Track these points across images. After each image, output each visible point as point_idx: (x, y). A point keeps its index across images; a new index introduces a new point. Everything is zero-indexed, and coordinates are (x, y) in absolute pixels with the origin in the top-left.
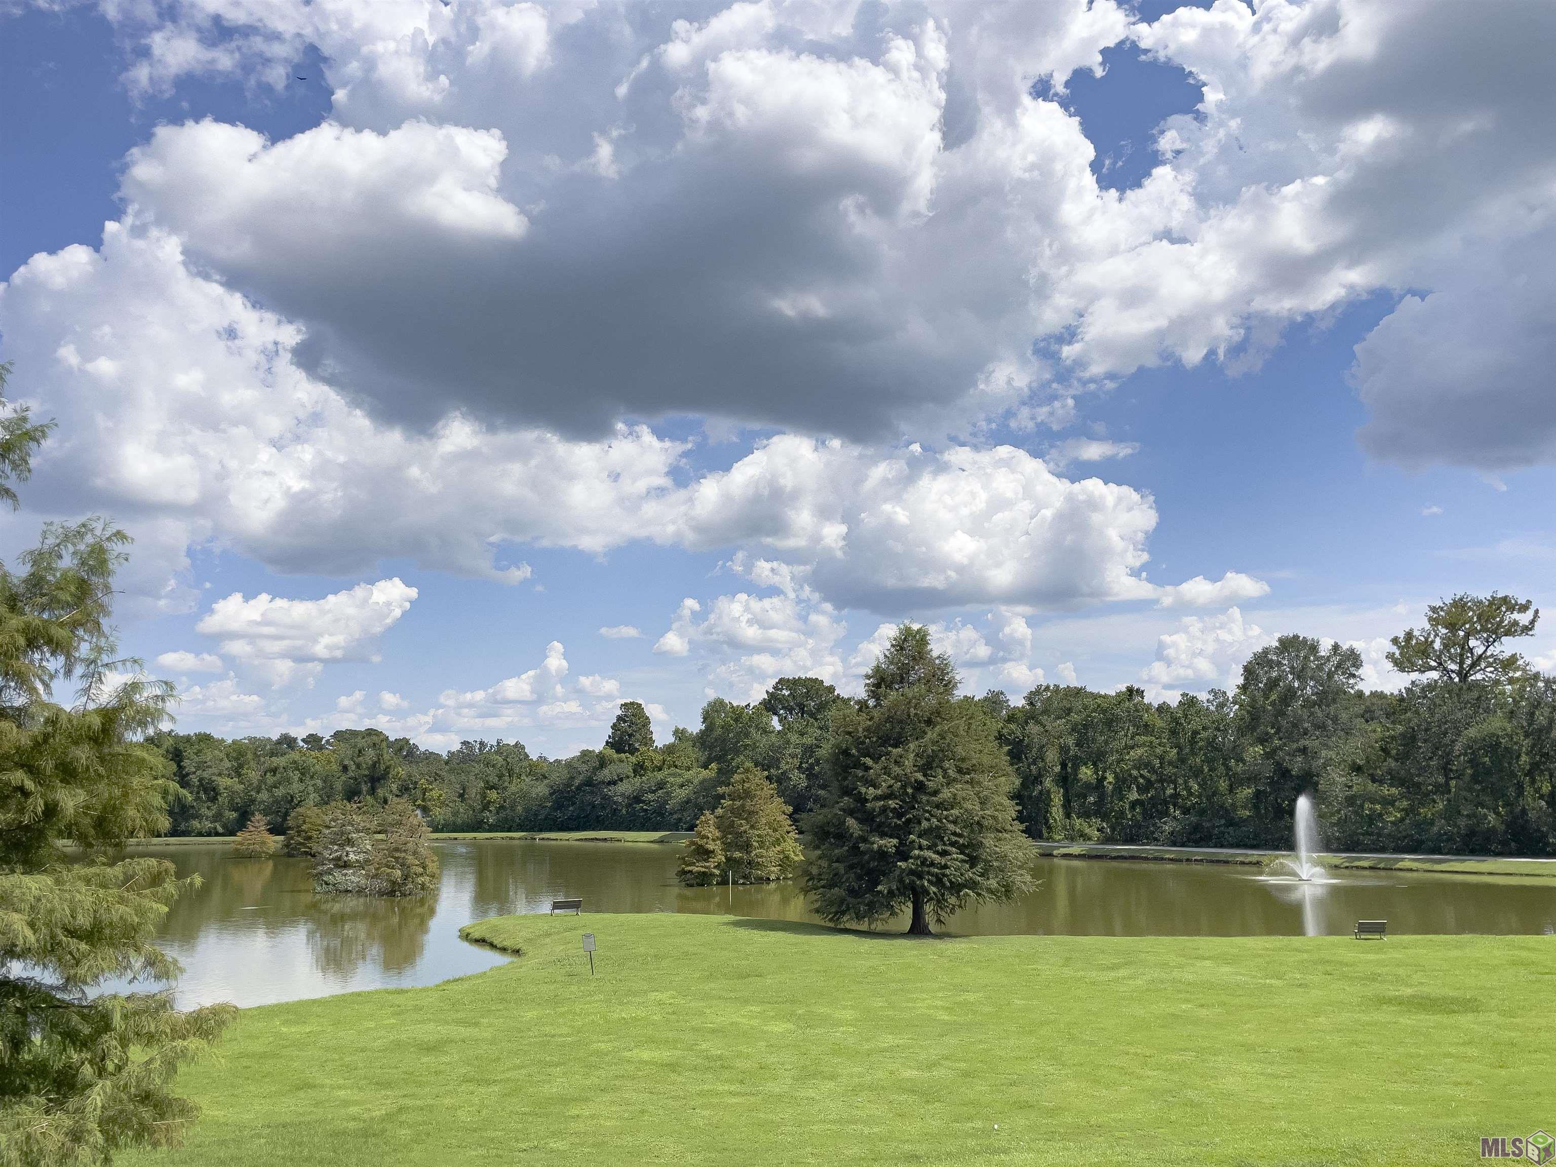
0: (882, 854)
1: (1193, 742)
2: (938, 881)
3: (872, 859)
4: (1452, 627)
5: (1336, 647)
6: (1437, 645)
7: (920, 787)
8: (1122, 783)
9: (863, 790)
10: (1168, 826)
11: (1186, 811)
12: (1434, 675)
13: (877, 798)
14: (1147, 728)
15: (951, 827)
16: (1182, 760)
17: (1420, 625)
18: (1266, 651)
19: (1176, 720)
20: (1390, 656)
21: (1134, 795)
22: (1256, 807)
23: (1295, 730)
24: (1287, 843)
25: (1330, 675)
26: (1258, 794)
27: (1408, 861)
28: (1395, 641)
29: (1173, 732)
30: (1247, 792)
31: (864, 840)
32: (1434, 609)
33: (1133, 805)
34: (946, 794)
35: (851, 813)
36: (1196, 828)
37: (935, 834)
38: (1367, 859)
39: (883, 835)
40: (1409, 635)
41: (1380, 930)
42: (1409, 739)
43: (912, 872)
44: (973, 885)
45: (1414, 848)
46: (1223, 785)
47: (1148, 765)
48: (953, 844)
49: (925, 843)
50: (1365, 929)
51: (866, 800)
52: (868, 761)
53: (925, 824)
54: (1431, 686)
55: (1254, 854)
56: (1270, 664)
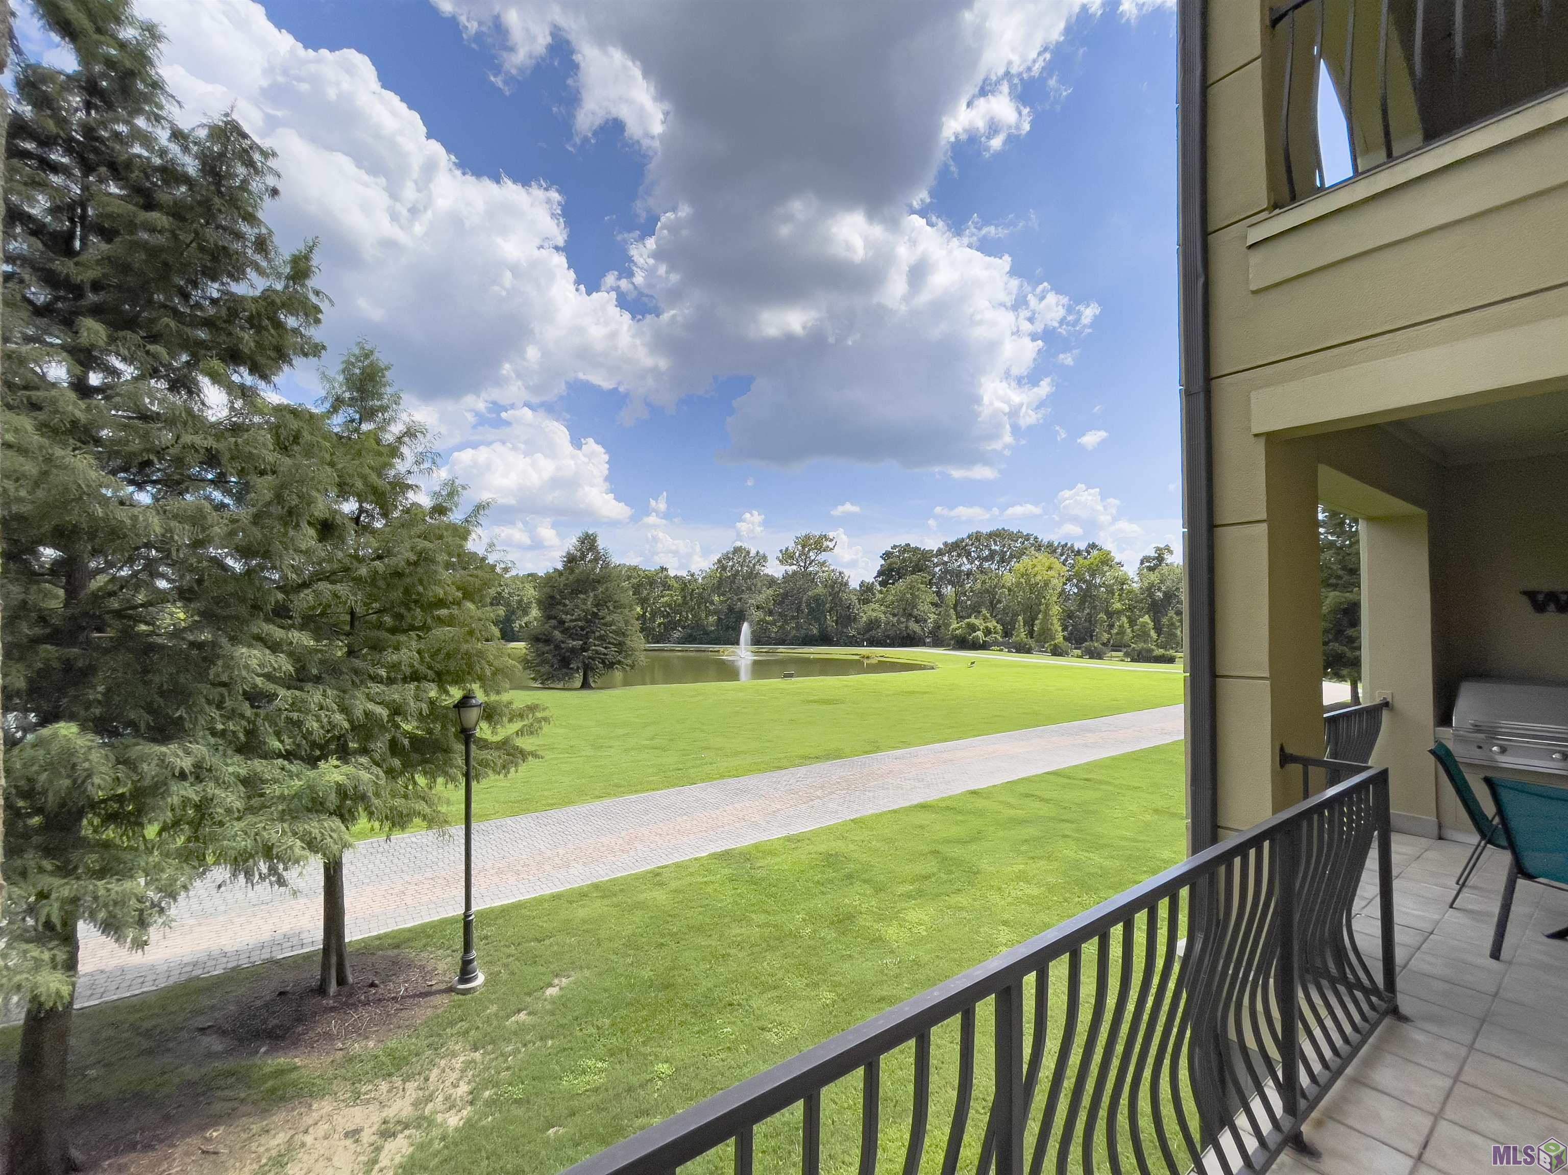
0: (573, 650)
1: (691, 594)
2: (603, 662)
3: (567, 651)
4: (804, 547)
5: (758, 552)
6: (797, 554)
7: (595, 615)
8: (654, 615)
9: (564, 616)
10: (676, 635)
11: (684, 627)
12: (794, 567)
13: (571, 621)
14: (669, 588)
15: (611, 635)
16: (685, 603)
17: (791, 545)
18: (728, 553)
19: (685, 584)
20: (778, 558)
21: (659, 621)
22: (717, 626)
23: (739, 591)
24: (737, 642)
25: (754, 565)
26: (719, 619)
27: (781, 649)
28: (781, 551)
29: (683, 590)
30: (712, 619)
31: (563, 642)
32: (797, 538)
33: (660, 624)
34: (609, 619)
35: (554, 628)
36: (690, 635)
37: (602, 638)
38: (766, 648)
39: (574, 640)
40: (787, 549)
41: (791, 676)
42: (785, 595)
43: (590, 658)
44: (619, 662)
45: (782, 642)
46: (703, 615)
47: (669, 606)
48: (609, 643)
49: (597, 643)
50: (786, 676)
51: (564, 622)
52: (567, 602)
53: (597, 634)
54: (795, 573)
55: (717, 647)
56: (729, 559)
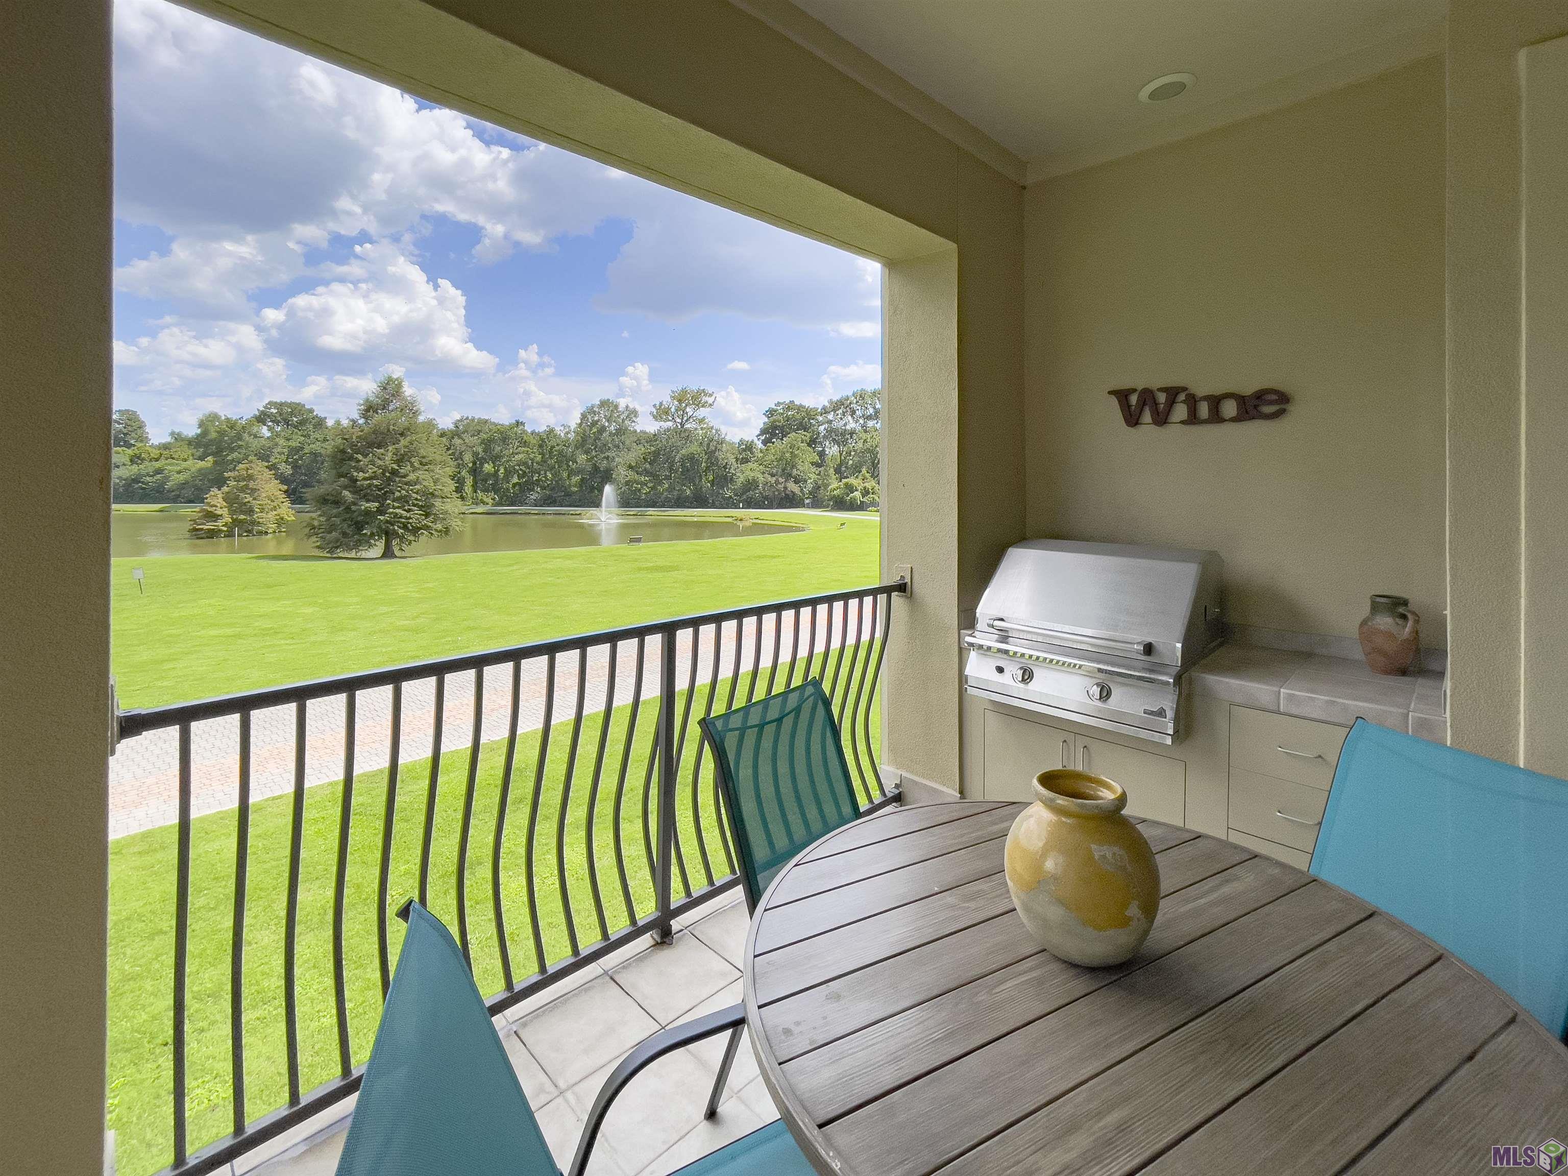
0: (367, 513)
1: (551, 452)
2: (405, 527)
3: (361, 515)
4: (680, 401)
5: (627, 407)
6: (673, 410)
7: (394, 473)
8: (509, 473)
9: (355, 474)
10: (534, 496)
11: (543, 488)
12: (670, 424)
13: (365, 479)
14: (525, 444)
15: (415, 495)
16: (544, 461)
17: (666, 400)
18: (593, 406)
19: (543, 440)
20: (651, 413)
21: (515, 480)
22: (581, 486)
23: (604, 448)
24: (597, 504)
25: (623, 420)
26: (582, 480)
27: (651, 511)
28: (655, 406)
29: (541, 446)
30: (576, 479)
31: (354, 504)
32: (673, 392)
33: (514, 485)
34: (412, 477)
35: (345, 487)
36: (550, 497)
37: (404, 500)
38: (634, 511)
39: (368, 501)
40: (661, 404)
41: (638, 541)
42: (656, 454)
43: (387, 522)
44: (427, 528)
45: (654, 505)
46: (565, 475)
47: (525, 464)
48: (414, 505)
49: (396, 504)
50: (632, 541)
51: (357, 480)
52: (360, 457)
53: (397, 494)
54: (669, 430)
55: (579, 510)
56: (594, 413)
